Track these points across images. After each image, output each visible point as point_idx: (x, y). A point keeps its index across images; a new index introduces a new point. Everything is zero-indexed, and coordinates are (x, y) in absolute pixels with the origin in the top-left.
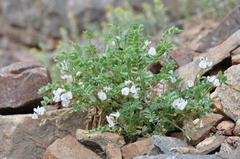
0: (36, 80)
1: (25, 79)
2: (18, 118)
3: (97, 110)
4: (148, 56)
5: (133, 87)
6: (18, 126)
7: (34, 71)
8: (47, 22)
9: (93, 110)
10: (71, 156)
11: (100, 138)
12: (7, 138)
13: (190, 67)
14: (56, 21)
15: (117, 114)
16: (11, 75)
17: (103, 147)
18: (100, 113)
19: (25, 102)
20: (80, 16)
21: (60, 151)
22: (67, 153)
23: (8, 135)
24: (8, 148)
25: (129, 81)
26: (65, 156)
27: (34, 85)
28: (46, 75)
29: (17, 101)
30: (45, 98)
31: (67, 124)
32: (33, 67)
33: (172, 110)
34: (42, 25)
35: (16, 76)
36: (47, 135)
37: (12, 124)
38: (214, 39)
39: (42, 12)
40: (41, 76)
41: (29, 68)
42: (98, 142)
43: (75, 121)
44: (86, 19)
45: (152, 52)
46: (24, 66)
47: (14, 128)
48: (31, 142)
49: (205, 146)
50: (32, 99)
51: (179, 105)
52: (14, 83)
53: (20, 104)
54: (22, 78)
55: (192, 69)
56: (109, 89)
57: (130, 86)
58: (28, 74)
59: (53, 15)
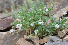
0: (9, 21)
1: (6, 21)
2: (5, 33)
3: (29, 29)
4: (46, 12)
5: (42, 22)
6: (5, 35)
7: (8, 18)
8: (5, 5)
9: (28, 29)
10: (24, 44)
11: (32, 38)
12: (1, 39)
13: (57, 15)
14: (8, 4)
15: (38, 30)
16: (1, 20)
17: (33, 41)
18: (30, 30)
19: (6, 28)
20: (15, 2)
21: (21, 43)
22: (23, 43)
23: (2, 38)
24: (2, 43)
25: (41, 20)
26: (23, 44)
27: (9, 23)
28: (12, 19)
29: (4, 28)
30: (13, 26)
31: (20, 34)
32: (8, 17)
33: (54, 28)
34: (4, 6)
35: (3, 20)
36: (14, 38)
37: (3, 35)
38: (61, 6)
39: (4, 2)
40: (11, 20)
41: (6, 17)
42: (31, 39)
43: (22, 33)
44: (17, 3)
45: (47, 10)
46: (5, 17)
47: (3, 36)
48: (9, 40)
49: (66, 39)
50: (8, 27)
51: (57, 26)
52: (2, 22)
53: (4, 29)
54: (5, 20)
55: (58, 15)
56: (34, 22)
57: (41, 21)
58: (7, 19)
59: (7, 2)
